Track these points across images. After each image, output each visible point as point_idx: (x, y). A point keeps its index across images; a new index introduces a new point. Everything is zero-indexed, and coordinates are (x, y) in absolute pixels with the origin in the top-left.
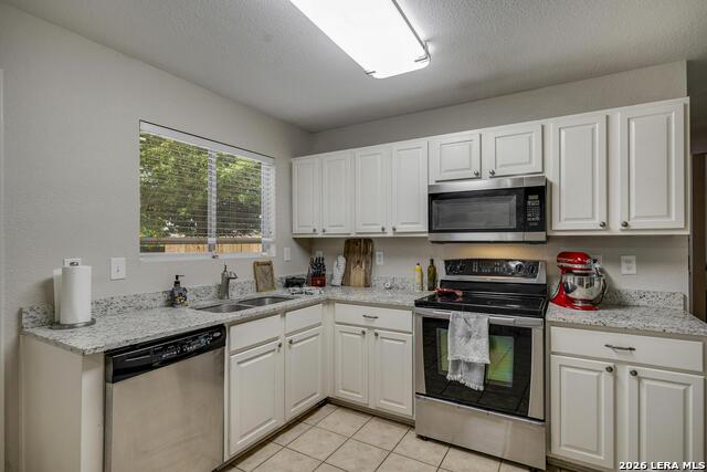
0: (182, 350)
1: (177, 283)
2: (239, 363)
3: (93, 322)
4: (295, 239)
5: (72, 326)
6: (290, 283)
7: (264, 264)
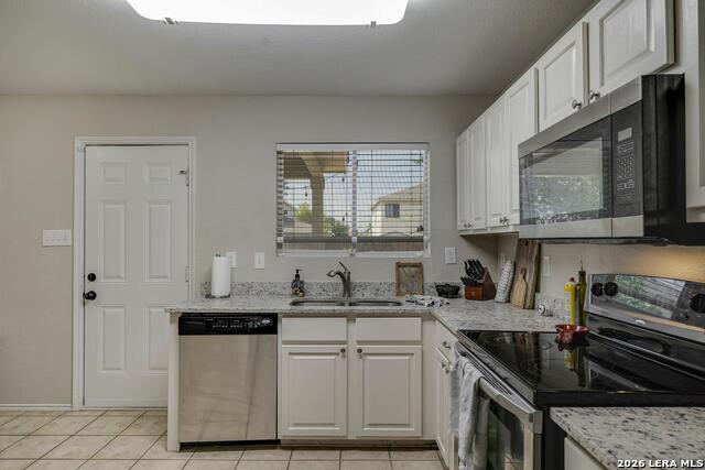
0: (229, 325)
1: (297, 276)
2: (291, 354)
3: (229, 296)
4: (462, 236)
5: (214, 297)
6: (447, 291)
7: (415, 265)
